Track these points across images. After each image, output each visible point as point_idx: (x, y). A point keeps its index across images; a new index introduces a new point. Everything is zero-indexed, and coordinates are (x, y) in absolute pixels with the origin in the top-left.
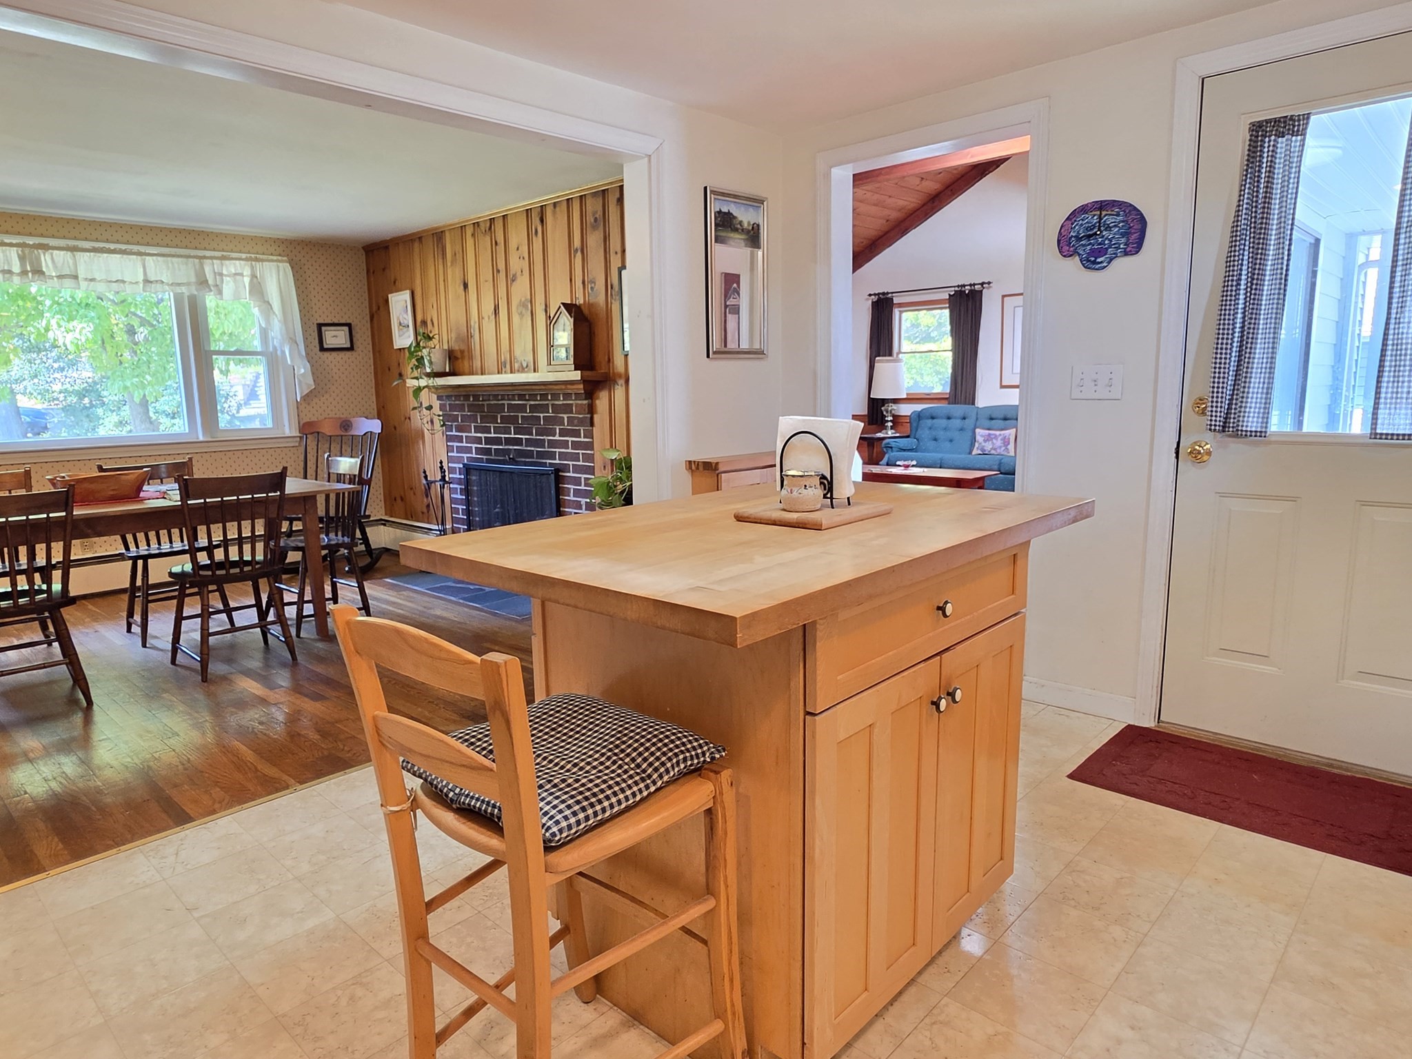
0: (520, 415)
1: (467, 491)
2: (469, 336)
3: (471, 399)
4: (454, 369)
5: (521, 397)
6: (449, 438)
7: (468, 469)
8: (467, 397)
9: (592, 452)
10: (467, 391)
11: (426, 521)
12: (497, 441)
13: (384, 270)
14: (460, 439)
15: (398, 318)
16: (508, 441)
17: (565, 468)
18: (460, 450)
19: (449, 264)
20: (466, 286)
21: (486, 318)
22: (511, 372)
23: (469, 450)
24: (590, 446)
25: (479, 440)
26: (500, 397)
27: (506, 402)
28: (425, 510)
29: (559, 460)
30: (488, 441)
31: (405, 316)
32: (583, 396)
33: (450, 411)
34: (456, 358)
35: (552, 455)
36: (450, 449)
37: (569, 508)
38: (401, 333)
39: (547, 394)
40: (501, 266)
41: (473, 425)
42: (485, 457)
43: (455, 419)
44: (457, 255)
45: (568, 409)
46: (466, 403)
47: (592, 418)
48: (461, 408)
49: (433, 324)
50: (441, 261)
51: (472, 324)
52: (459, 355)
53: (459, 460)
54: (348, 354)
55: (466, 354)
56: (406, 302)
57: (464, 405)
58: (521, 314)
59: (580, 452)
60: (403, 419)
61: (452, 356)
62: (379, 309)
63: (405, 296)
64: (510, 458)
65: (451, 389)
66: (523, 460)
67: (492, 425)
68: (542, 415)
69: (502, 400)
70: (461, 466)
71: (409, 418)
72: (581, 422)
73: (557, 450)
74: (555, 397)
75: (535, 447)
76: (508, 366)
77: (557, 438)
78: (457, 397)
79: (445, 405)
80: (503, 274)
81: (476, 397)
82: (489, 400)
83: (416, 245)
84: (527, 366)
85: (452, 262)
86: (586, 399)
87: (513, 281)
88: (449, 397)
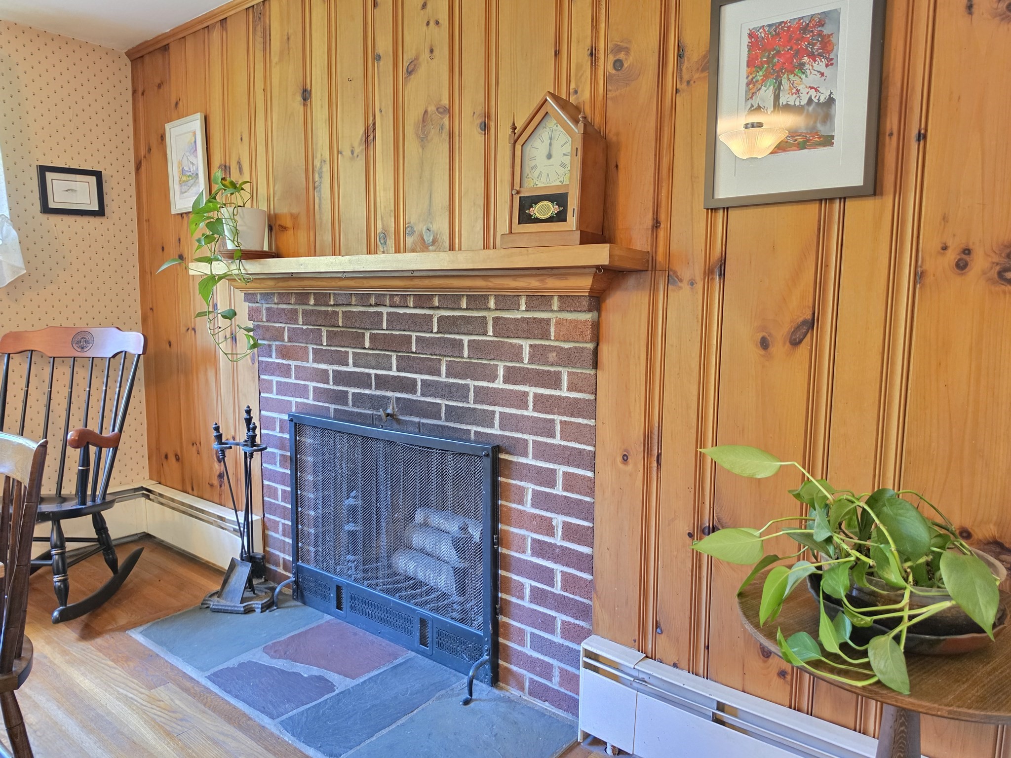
0: (414, 335)
1: (295, 463)
2: (311, 186)
3: (312, 302)
4: (277, 247)
5: (423, 301)
6: (264, 368)
7: (297, 426)
8: (302, 298)
9: (592, 422)
10: (304, 288)
11: (217, 500)
12: (361, 380)
13: (159, 86)
14: (285, 371)
15: (180, 163)
16: (383, 383)
17: (519, 447)
18: (283, 389)
19: (275, 59)
20: (306, 95)
21: (347, 153)
22: (397, 251)
23: (302, 391)
24: (590, 409)
25: (322, 376)
26: (373, 301)
27: (385, 310)
28: (216, 482)
29: (501, 429)
30: (340, 378)
31: (192, 159)
32: (585, 303)
33: (268, 321)
34: (284, 228)
35: (486, 419)
36: (263, 386)
37: (521, 527)
38: (185, 188)
39: (486, 297)
40: (384, 45)
41: (310, 347)
42: (332, 407)
43: (277, 335)
44: (292, 38)
45: (539, 329)
46: (300, 308)
47: (596, 352)
48: (292, 316)
49: (241, 169)
50: (259, 55)
51: (317, 163)
52: (288, 223)
53: (280, 406)
54: (95, 221)
55: (303, 220)
56: (195, 134)
57: (296, 311)
58: (423, 139)
59: (558, 418)
60: (183, 329)
61: (274, 225)
62: (150, 150)
63: (195, 124)
64: (388, 415)
65: (271, 283)
66: (416, 420)
67: (350, 351)
68: (466, 339)
69: (377, 305)
70: (286, 417)
71: (194, 329)
72: (568, 358)
73: (498, 409)
74: (507, 301)
75: (443, 397)
76: (391, 242)
77: (499, 384)
78: (284, 297)
79: (258, 311)
80: (386, 64)
81: (321, 299)
82: (350, 305)
83: (216, 34)
84: (434, 242)
85: (281, 54)
86: (590, 310)
87: (410, 73)
88: (267, 296)
